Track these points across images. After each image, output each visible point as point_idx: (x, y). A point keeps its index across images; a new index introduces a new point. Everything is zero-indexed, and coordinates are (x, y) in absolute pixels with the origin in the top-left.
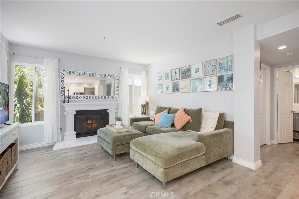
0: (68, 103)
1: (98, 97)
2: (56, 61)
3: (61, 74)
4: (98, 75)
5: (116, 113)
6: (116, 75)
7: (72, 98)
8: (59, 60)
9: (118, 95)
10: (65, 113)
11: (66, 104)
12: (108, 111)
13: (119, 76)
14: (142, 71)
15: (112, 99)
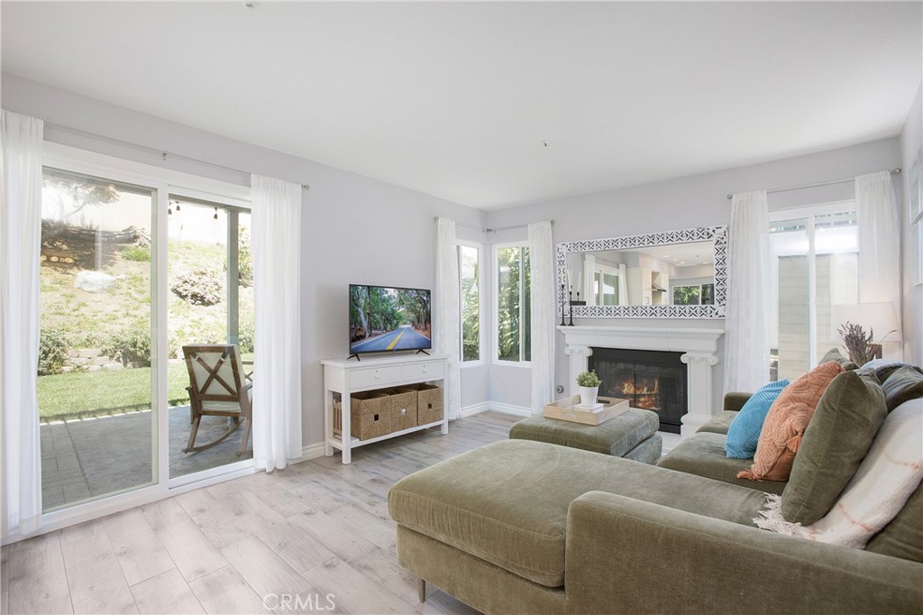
0: (571, 324)
1: (648, 310)
2: (548, 225)
3: (558, 254)
4: (646, 242)
5: (717, 370)
6: (712, 228)
7: (581, 314)
8: (552, 223)
9: (724, 302)
10: (567, 351)
11: (567, 327)
12: (684, 359)
13: (724, 229)
14: (857, 179)
15: (699, 317)
